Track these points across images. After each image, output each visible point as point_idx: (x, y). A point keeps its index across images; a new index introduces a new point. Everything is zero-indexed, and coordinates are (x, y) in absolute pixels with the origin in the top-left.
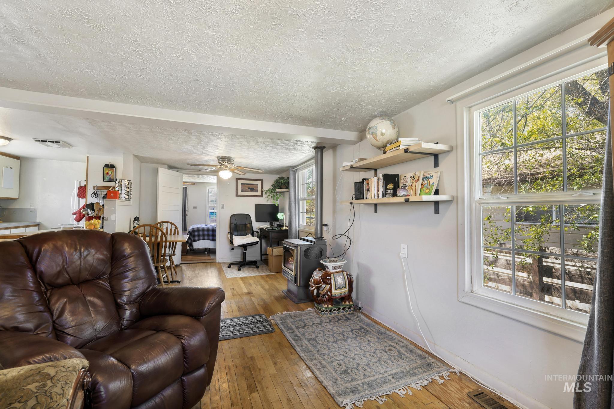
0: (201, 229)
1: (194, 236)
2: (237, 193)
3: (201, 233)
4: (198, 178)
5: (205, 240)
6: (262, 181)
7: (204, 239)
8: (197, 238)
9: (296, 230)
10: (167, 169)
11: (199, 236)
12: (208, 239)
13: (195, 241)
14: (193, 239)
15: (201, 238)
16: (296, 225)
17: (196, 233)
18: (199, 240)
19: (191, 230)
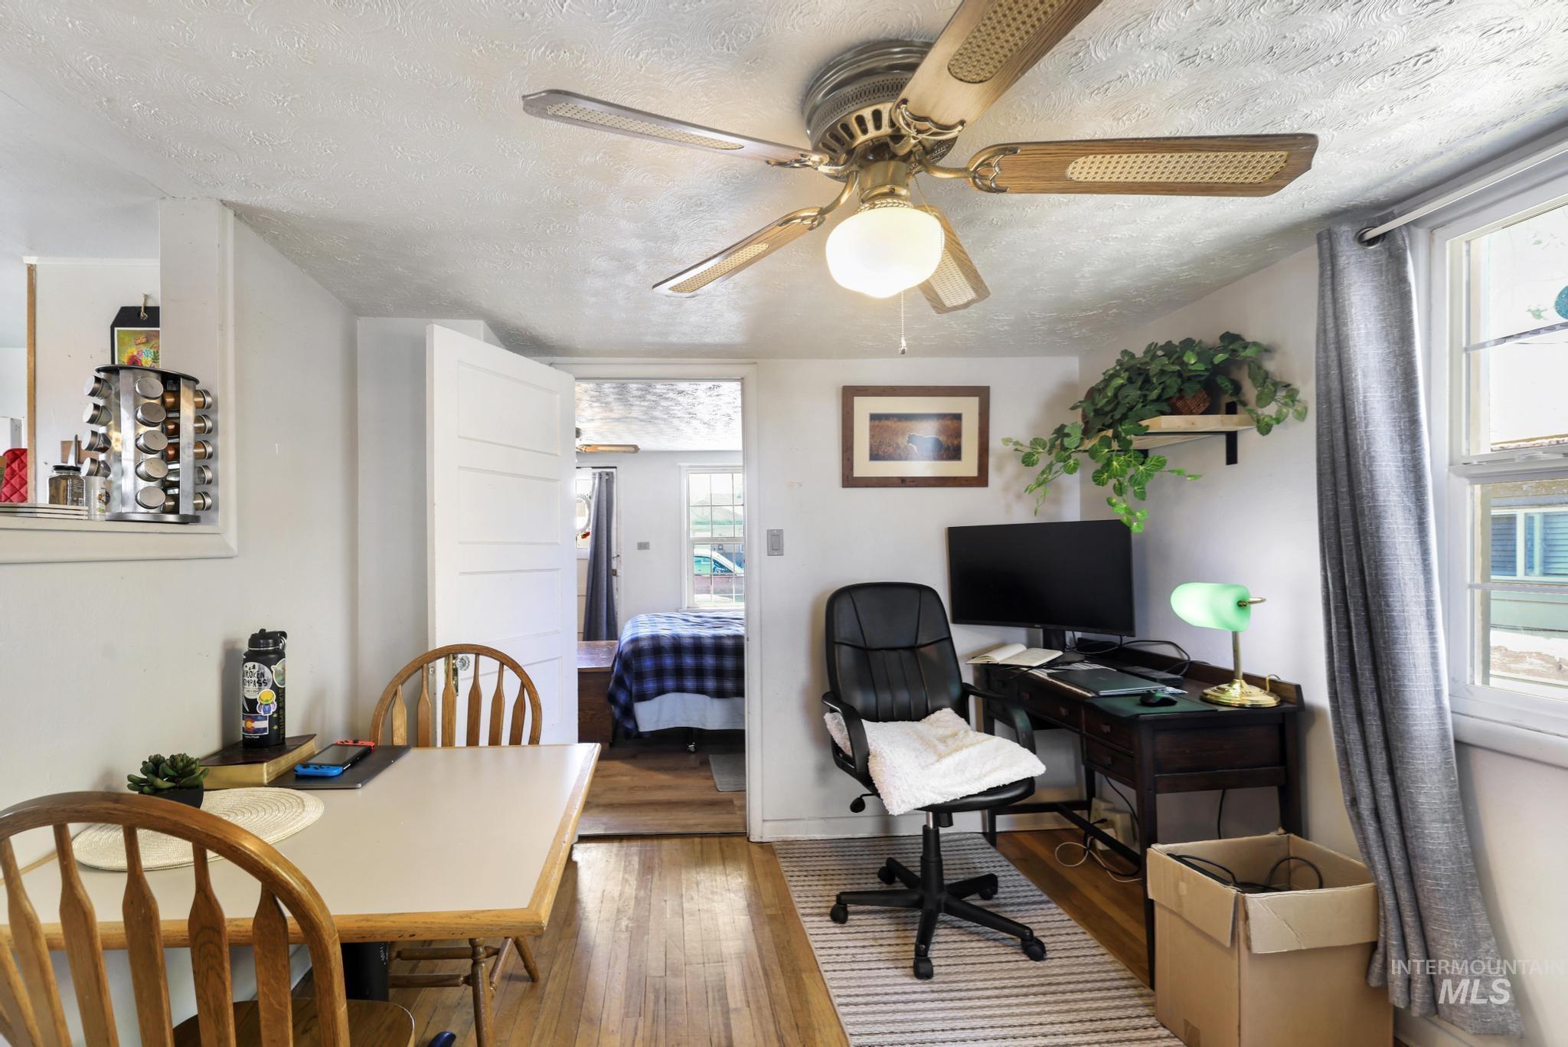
0: (666, 643)
1: (640, 676)
2: (852, 469)
3: (668, 662)
4: (651, 428)
5: (686, 695)
6: (982, 394)
7: (680, 689)
8: (650, 685)
9: (1444, 737)
10: (487, 340)
11: (659, 673)
12: (701, 691)
13: (643, 697)
14: (634, 689)
15: (670, 683)
16: (1438, 694)
17: (648, 663)
18: (661, 692)
19: (627, 649)
